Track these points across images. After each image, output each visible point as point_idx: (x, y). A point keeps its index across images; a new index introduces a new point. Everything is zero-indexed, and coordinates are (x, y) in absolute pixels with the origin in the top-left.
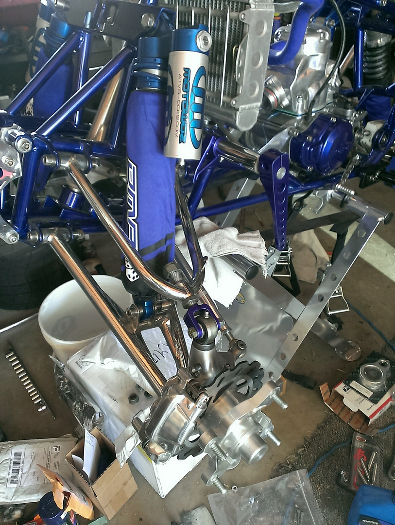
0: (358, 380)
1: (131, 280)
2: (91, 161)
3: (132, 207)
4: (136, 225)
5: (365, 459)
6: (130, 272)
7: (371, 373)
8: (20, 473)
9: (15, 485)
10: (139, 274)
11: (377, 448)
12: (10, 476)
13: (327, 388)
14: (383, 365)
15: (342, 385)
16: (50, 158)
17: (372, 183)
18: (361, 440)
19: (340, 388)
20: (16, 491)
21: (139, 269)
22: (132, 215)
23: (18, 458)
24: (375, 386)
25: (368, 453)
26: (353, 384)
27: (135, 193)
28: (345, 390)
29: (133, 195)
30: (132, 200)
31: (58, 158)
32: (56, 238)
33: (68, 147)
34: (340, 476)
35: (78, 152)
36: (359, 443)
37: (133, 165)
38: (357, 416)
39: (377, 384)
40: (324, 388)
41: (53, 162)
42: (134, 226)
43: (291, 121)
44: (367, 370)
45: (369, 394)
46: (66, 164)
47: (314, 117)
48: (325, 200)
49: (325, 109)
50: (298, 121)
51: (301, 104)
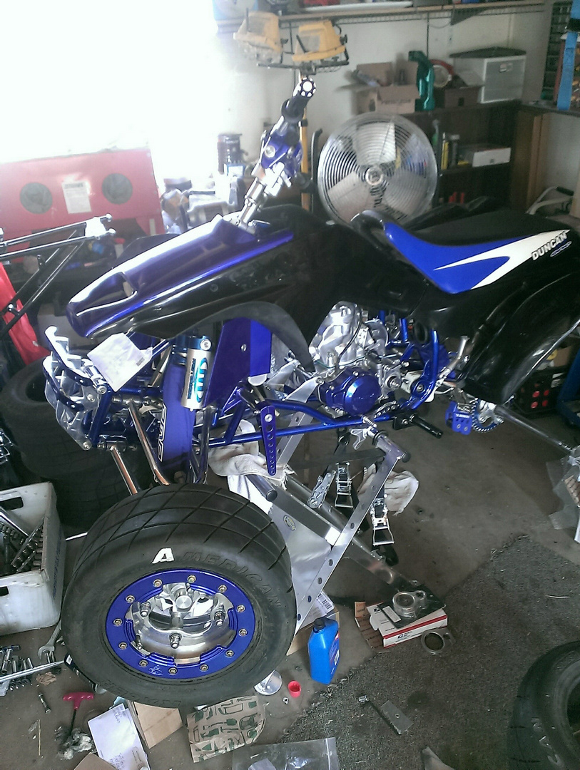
0: (392, 606)
2: (144, 400)
4: (163, 445)
7: (404, 600)
13: (362, 607)
14: (420, 595)
15: (375, 606)
16: (116, 398)
17: (406, 426)
19: (371, 608)
22: (161, 438)
24: (405, 612)
26: (387, 609)
28: (375, 610)
29: (163, 426)
30: (162, 428)
31: (122, 399)
32: (116, 449)
33: (131, 391)
35: (137, 394)
37: (165, 407)
39: (407, 611)
40: (358, 605)
41: (119, 400)
42: (161, 445)
43: (323, 371)
44: (400, 597)
45: (397, 619)
46: (127, 402)
47: (342, 370)
48: (362, 438)
49: (355, 363)
50: (329, 372)
51: (331, 359)
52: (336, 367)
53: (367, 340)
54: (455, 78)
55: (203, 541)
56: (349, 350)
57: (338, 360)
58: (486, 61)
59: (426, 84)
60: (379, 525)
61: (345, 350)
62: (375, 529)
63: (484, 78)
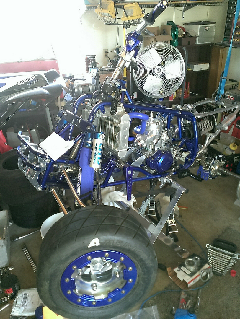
0: (185, 266)
1: (77, 205)
2: (68, 166)
3: (79, 181)
4: (80, 187)
5: (185, 303)
6: (76, 203)
7: (191, 263)
8: (26, 302)
9: (23, 308)
10: (79, 204)
11: (191, 298)
12: (22, 304)
13: (170, 270)
14: (196, 259)
15: (177, 268)
16: (55, 165)
17: (184, 177)
18: (184, 295)
19: (176, 270)
20: (24, 310)
21: (79, 202)
22: (79, 184)
23: (26, 296)
24: (192, 268)
25: (186, 300)
26: (182, 268)
27: (80, 177)
28: (178, 270)
29: (80, 178)
30: (79, 179)
31: (58, 165)
32: (54, 191)
33: (62, 161)
34: (172, 309)
35: (65, 163)
36: (183, 296)
37: (80, 168)
38: (183, 283)
39: (193, 268)
40: (169, 269)
41: (57, 166)
42: (79, 187)
43: (147, 152)
44: (189, 261)
45: (189, 273)
46: (61, 167)
47: (156, 151)
48: (164, 182)
49: (161, 148)
50: (150, 152)
51: (151, 146)
52: (153, 150)
53: (166, 137)
54: (186, 33)
55: (114, 234)
56: (159, 141)
57: (154, 146)
58: (200, 26)
59: (174, 35)
60: (171, 224)
61: (157, 142)
62: (169, 225)
63: (198, 33)
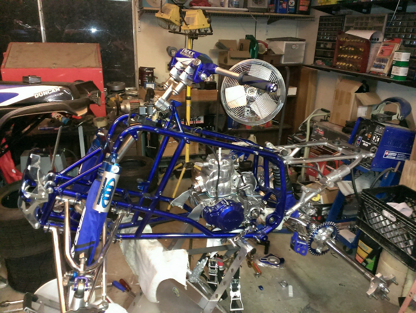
4: (79, 233)
31: (62, 198)
35: (74, 196)
47: (220, 200)
50: (211, 200)
52: (216, 198)
54: (269, 50)
58: (285, 42)
59: (253, 51)
60: (235, 297)
62: (232, 299)
63: (284, 51)
